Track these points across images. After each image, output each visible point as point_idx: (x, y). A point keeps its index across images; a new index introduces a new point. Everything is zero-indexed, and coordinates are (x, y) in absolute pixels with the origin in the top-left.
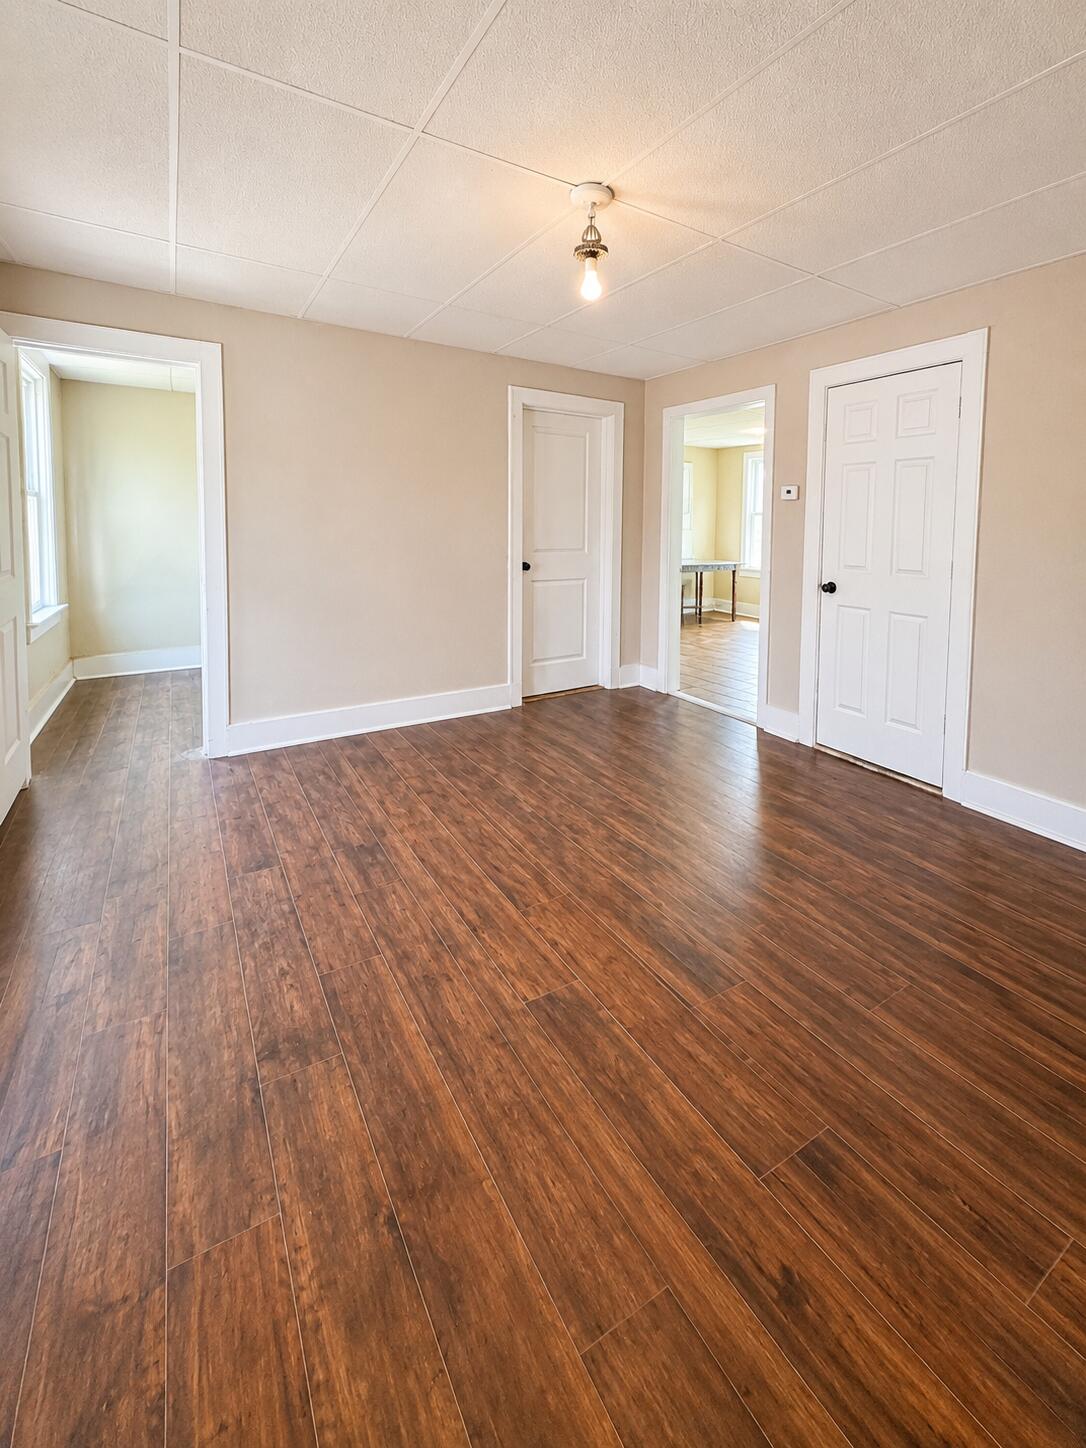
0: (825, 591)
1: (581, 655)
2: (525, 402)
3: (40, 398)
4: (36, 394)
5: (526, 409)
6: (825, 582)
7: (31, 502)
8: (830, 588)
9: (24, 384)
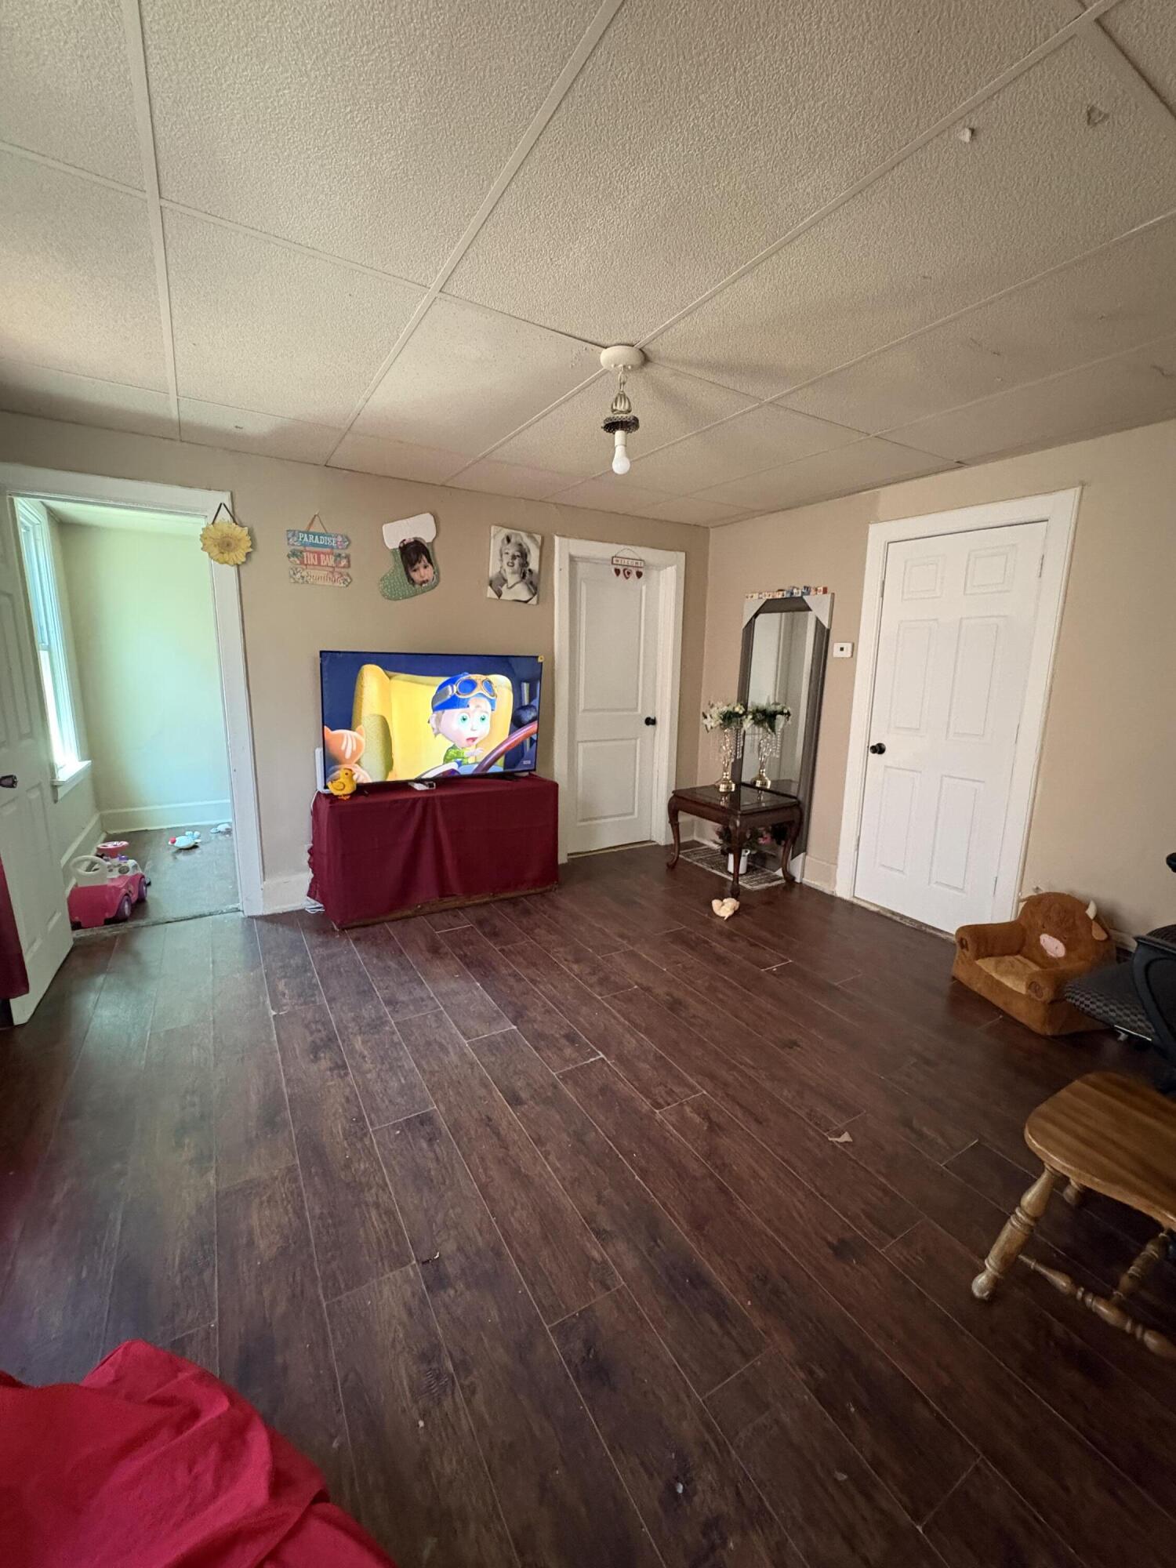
0: (874, 752)
1: (632, 813)
2: (573, 553)
3: (40, 544)
4: (35, 540)
5: (572, 560)
6: (874, 743)
7: (43, 656)
8: (879, 749)
9: (22, 531)
